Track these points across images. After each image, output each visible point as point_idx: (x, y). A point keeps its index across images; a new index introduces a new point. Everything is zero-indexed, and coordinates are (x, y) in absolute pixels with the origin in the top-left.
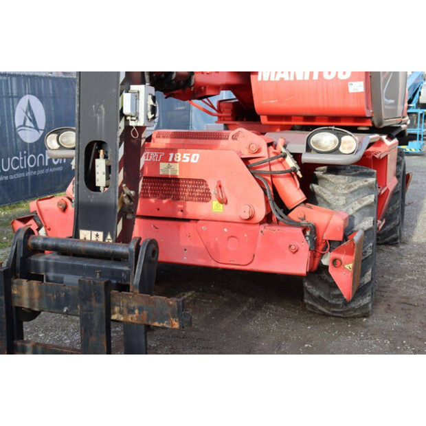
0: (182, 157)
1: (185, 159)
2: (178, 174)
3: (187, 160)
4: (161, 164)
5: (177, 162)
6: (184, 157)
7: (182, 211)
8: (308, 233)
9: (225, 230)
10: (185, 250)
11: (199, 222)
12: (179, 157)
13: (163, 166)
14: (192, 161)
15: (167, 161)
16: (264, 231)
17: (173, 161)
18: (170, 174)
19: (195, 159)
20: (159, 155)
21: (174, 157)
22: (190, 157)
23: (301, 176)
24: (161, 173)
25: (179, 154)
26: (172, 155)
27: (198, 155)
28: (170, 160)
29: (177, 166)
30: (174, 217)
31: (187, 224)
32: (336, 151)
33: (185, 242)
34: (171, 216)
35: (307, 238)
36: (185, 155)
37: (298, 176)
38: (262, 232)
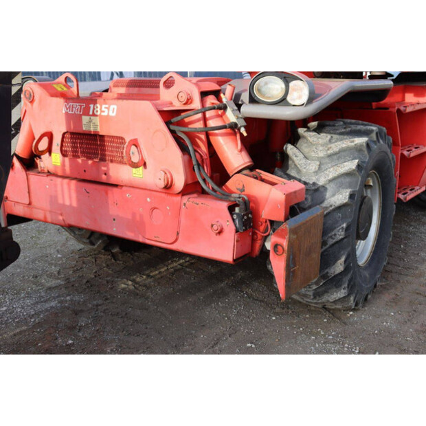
0: (101, 109)
1: (104, 112)
2: (99, 130)
3: (105, 114)
4: (84, 117)
5: (97, 116)
6: (103, 109)
7: (105, 174)
8: (237, 210)
9: (148, 200)
10: (114, 220)
11: (124, 188)
12: (98, 109)
13: (85, 119)
14: (111, 114)
15: (88, 115)
16: (188, 203)
17: (94, 115)
18: (92, 129)
19: (113, 112)
20: (81, 106)
21: (94, 109)
22: (108, 108)
23: (245, 134)
24: (84, 129)
25: (98, 105)
26: (92, 106)
27: (115, 107)
28: (91, 113)
29: (97, 120)
30: (98, 180)
31: (115, 189)
32: (283, 101)
33: (114, 211)
34: (96, 180)
35: (235, 217)
36: (104, 106)
37: (241, 135)
38: (185, 204)
